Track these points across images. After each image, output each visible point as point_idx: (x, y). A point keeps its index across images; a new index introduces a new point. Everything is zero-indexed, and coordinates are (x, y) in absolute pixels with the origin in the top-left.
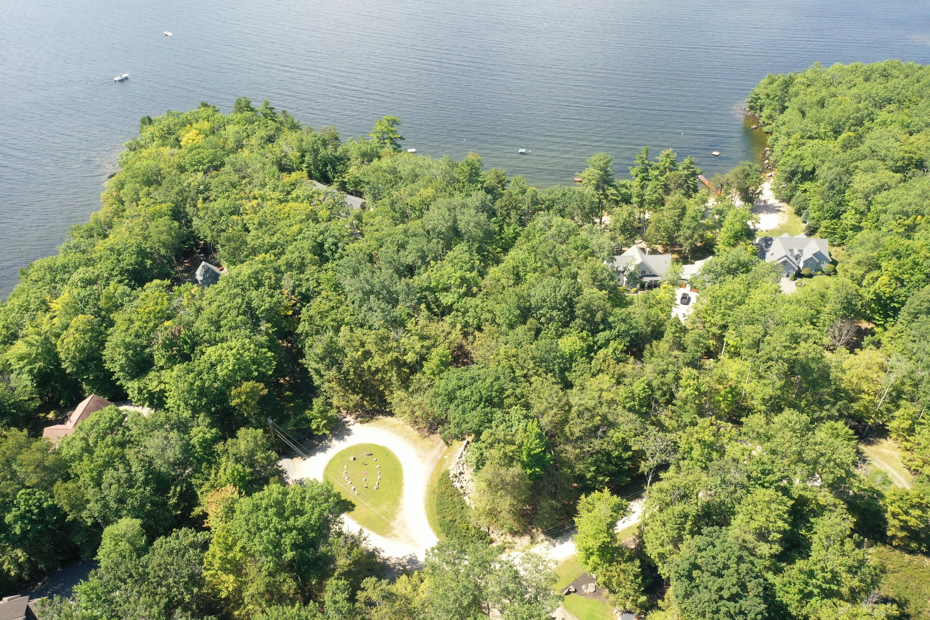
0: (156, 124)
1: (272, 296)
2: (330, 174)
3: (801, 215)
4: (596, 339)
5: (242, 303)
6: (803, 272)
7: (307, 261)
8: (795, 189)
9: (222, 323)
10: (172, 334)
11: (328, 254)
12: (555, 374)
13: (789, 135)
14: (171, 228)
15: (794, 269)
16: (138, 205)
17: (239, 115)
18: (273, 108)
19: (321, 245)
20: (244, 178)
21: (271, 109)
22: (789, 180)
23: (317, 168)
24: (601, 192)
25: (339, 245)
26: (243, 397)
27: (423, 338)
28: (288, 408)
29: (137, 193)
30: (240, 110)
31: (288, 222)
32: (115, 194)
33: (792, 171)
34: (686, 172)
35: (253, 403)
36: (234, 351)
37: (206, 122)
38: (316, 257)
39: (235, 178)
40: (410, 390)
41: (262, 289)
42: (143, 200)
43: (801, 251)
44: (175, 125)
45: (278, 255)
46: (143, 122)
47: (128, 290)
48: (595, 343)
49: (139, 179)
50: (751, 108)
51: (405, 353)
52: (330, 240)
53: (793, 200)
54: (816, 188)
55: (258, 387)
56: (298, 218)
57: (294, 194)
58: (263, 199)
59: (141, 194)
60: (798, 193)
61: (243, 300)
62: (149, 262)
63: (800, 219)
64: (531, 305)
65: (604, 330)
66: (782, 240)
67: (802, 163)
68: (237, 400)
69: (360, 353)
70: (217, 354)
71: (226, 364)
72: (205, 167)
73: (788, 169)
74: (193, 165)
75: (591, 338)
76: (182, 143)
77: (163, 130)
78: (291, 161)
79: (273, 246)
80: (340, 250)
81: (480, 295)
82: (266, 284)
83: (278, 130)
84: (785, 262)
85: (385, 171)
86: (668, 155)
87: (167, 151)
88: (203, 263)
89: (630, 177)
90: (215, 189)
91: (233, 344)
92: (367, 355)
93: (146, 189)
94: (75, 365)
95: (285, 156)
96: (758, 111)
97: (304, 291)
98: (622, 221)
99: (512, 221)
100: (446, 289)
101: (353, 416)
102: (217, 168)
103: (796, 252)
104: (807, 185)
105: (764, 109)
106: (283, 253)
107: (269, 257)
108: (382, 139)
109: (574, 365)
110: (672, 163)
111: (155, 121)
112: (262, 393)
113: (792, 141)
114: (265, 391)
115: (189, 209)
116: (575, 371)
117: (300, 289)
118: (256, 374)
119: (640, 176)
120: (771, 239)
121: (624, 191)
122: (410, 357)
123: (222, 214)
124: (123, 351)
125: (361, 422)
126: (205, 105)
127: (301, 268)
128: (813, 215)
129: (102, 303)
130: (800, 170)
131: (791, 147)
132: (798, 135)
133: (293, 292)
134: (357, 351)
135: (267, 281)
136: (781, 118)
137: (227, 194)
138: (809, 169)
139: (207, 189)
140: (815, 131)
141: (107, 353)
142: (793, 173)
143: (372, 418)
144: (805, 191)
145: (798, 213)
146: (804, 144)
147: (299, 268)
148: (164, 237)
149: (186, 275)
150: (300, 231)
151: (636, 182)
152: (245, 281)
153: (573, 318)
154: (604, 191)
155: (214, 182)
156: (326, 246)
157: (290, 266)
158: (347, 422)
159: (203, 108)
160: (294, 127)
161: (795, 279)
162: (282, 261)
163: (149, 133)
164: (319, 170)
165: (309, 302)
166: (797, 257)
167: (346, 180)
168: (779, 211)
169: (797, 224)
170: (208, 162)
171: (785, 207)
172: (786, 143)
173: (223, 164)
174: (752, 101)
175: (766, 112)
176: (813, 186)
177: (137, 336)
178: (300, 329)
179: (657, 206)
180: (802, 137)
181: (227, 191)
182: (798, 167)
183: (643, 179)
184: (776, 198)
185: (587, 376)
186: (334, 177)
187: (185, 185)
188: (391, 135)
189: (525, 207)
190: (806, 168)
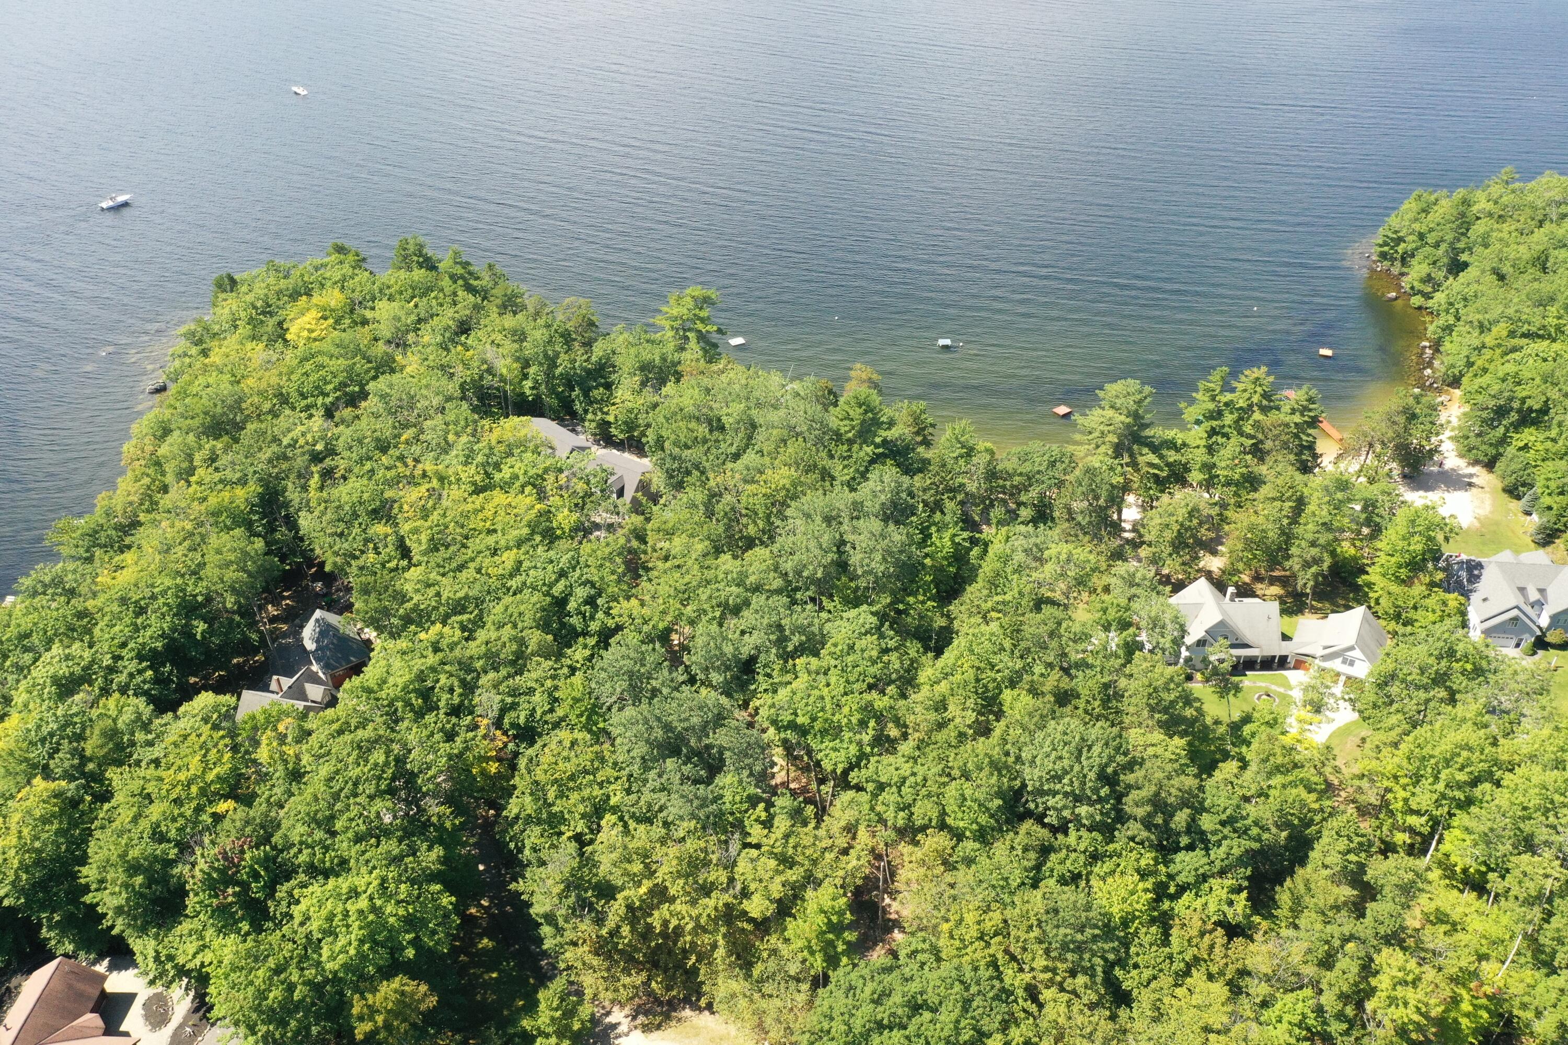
0: (244, 289)
1: (450, 737)
2: (578, 407)
3: (1519, 498)
4: (1173, 869)
5: (386, 764)
6: (1551, 638)
7: (532, 646)
8: (1504, 441)
9: (339, 825)
10: (225, 858)
11: (575, 621)
12: (1093, 976)
13: (1483, 328)
14: (245, 554)
15: (1531, 632)
16: (189, 484)
17: (403, 274)
18: (468, 263)
19: (561, 603)
20: (406, 426)
21: (466, 265)
22: (1490, 423)
23: (552, 391)
24: (1126, 459)
25: (600, 601)
26: (380, 1019)
27: (786, 861)
28: (486, 985)
29: (190, 457)
30: (406, 262)
31: (491, 540)
32: (149, 448)
33: (1500, 407)
34: (1297, 418)
35: (404, 1027)
36: (363, 903)
37: (336, 292)
38: (550, 637)
39: (385, 427)
40: (756, 972)
41: (430, 718)
42: (200, 472)
43: (1542, 591)
44: (279, 293)
45: (469, 633)
46: (220, 286)
47: (146, 710)
48: (1171, 877)
49: (196, 422)
50: (1383, 256)
51: (746, 894)
52: (581, 593)
53: (1500, 465)
54: (1549, 444)
55: (413, 993)
56: (514, 534)
57: (506, 473)
58: (442, 479)
59: (198, 458)
60: (1510, 451)
61: (388, 753)
62: (200, 627)
63: (1516, 506)
64: (1024, 785)
65: (1191, 848)
66: (1500, 565)
67: (1521, 392)
68: (367, 1027)
69: (643, 890)
70: (324, 913)
71: (342, 941)
72: (328, 400)
73: (1491, 403)
74: (303, 396)
75: (1161, 867)
76: (288, 337)
77: (255, 307)
78: (503, 380)
79: (459, 607)
80: (600, 615)
81: (905, 748)
82: (442, 704)
83: (477, 308)
84: (1516, 619)
85: (692, 417)
86: (1257, 379)
87: (258, 352)
88: (318, 614)
89: (1184, 427)
90: (346, 454)
91: (360, 882)
92: (660, 895)
93: (210, 444)
94: (22, 891)
95: (490, 371)
96: (1398, 264)
97: (522, 721)
98: (1176, 527)
99: (948, 518)
100: (833, 731)
101: (627, 1010)
102: (353, 401)
103: (1534, 596)
104: (1529, 435)
105: (1414, 262)
106: (479, 622)
107: (452, 633)
108: (683, 330)
109: (1133, 950)
110: (1265, 396)
111: (243, 281)
112: (423, 1007)
113: (1489, 339)
114: (432, 1001)
115: (293, 494)
116: (1136, 966)
117: (513, 714)
118: (410, 953)
119: (1207, 425)
120: (1480, 566)
121: (1172, 456)
122: (756, 907)
123: (355, 515)
124: (122, 877)
125: (646, 1028)
126: (340, 249)
127: (519, 663)
128: (1546, 500)
129: (90, 747)
130: (1516, 405)
131: (1487, 354)
132: (1501, 330)
133: (498, 724)
134: (639, 884)
135: (445, 696)
136: (1456, 285)
137: (368, 466)
138: (1535, 404)
139: (331, 451)
140: (1538, 322)
141: (89, 873)
142: (1501, 412)
143: (667, 1017)
144: (1525, 448)
145: (1513, 491)
146: (1514, 350)
147: (513, 663)
148: (231, 575)
149: (285, 627)
150: (517, 569)
151: (1196, 436)
152: (396, 699)
153: (1121, 818)
154: (1132, 455)
155: (345, 434)
156: (572, 606)
157: (493, 661)
158: (614, 1026)
159: (334, 257)
160: (510, 305)
161: (1534, 653)
162: (474, 648)
163: (227, 311)
164: (558, 395)
165: (532, 743)
166: (1539, 605)
167: (611, 418)
168: (1470, 485)
169: (1511, 517)
170: (335, 389)
171: (1481, 476)
172: (1476, 343)
173: (364, 395)
174: (1385, 244)
175: (1418, 270)
176: (1541, 437)
177: (158, 836)
178: (512, 809)
179: (1243, 492)
180: (1512, 334)
181: (369, 459)
182: (1511, 399)
183: (1213, 432)
184: (1461, 456)
185: (1166, 981)
186: (586, 412)
187: (285, 441)
188: (700, 326)
189: (972, 487)
190: (1529, 402)
